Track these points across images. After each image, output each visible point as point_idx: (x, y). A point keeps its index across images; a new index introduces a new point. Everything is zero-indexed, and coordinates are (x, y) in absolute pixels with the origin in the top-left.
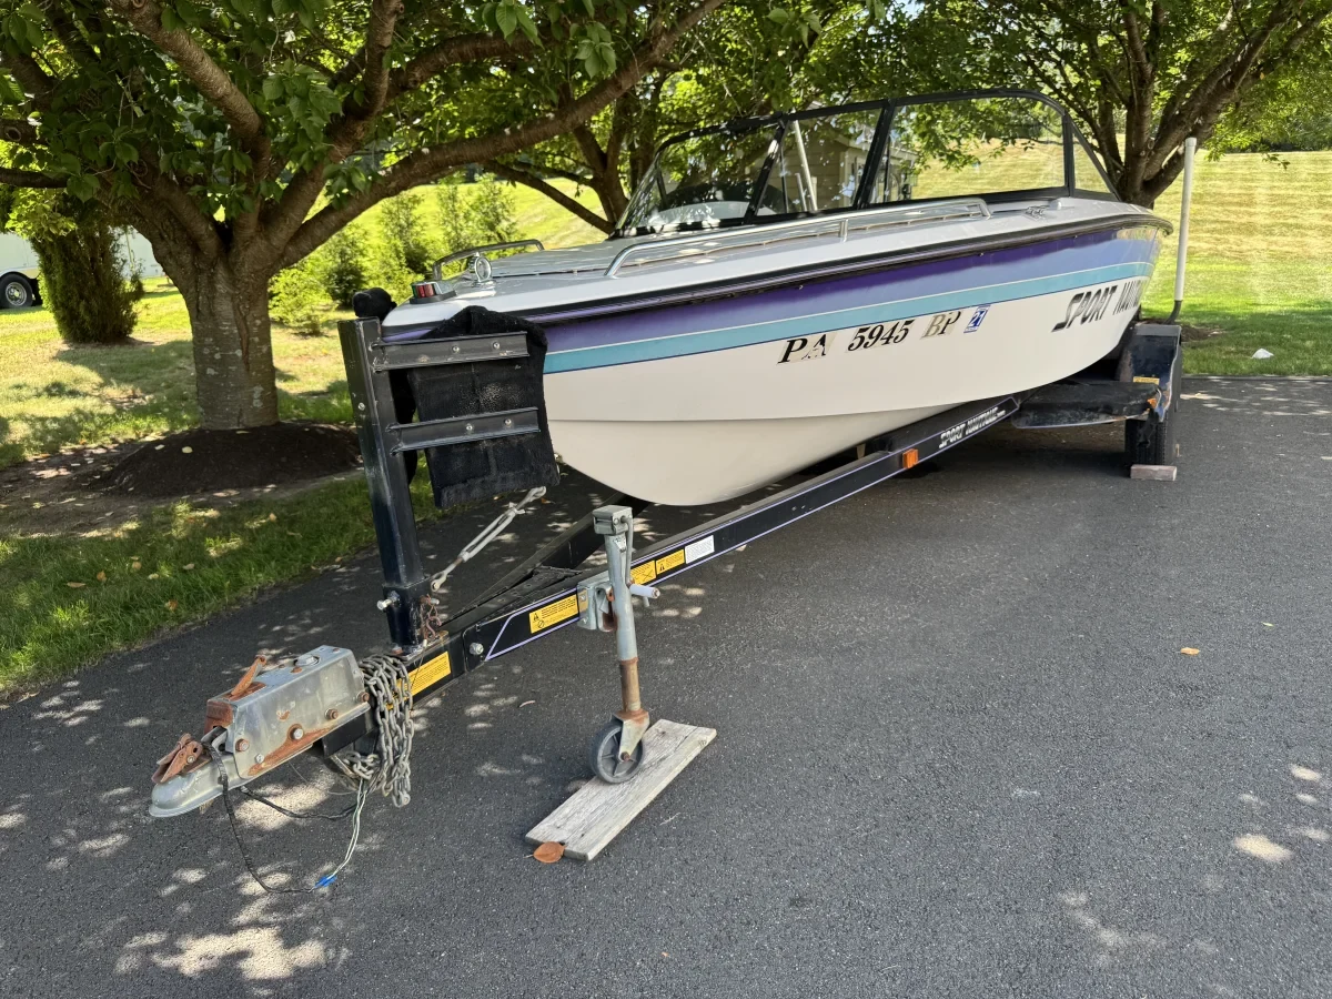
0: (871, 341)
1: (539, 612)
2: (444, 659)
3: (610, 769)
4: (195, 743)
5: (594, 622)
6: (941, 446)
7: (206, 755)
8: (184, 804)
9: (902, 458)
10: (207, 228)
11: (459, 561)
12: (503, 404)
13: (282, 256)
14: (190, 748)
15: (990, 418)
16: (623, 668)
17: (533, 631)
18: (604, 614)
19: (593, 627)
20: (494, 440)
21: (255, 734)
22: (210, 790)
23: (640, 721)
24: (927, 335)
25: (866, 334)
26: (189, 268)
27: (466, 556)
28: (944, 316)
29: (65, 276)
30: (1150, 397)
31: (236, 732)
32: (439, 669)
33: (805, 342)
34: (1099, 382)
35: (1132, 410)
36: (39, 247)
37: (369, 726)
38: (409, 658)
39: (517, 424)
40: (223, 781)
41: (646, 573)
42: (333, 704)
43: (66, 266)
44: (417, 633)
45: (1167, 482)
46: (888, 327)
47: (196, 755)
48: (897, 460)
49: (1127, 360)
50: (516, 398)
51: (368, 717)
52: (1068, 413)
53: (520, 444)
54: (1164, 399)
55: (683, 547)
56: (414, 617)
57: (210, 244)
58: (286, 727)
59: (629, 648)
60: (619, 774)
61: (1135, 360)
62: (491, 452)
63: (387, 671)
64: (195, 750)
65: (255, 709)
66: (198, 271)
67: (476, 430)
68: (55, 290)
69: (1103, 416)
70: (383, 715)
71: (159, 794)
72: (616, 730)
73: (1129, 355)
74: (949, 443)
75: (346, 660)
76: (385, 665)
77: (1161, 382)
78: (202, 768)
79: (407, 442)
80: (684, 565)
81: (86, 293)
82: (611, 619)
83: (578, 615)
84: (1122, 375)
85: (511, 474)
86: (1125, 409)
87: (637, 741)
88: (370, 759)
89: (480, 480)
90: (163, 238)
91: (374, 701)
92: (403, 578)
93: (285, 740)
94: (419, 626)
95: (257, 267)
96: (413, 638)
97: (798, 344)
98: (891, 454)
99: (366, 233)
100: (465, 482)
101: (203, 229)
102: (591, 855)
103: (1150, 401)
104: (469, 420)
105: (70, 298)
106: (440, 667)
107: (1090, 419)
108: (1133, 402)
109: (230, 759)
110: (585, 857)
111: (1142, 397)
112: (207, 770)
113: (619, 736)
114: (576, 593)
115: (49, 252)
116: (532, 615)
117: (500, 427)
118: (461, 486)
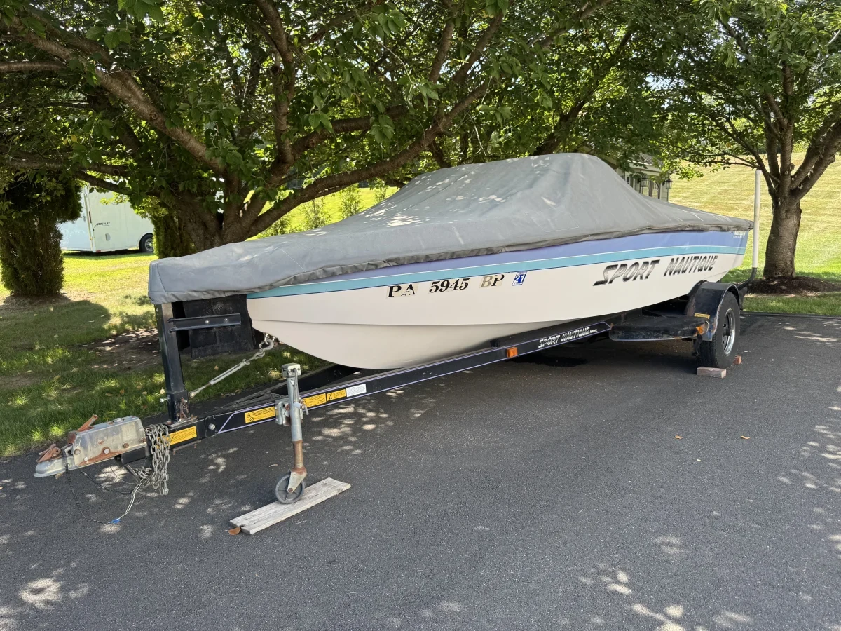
0: (444, 289)
1: (251, 413)
2: (194, 429)
3: (284, 496)
4: (58, 448)
5: (282, 421)
6: (539, 347)
7: (62, 455)
8: (48, 472)
9: (506, 352)
10: (210, 217)
11: (209, 384)
12: (225, 311)
13: (248, 232)
14: (54, 450)
15: (583, 333)
16: (294, 445)
17: (247, 422)
18: (286, 417)
19: (281, 423)
20: (219, 327)
21: (85, 447)
22: (61, 469)
23: (301, 473)
24: (483, 285)
25: (439, 285)
26: (202, 237)
27: (212, 382)
28: (491, 278)
29: (165, 237)
30: (699, 326)
31: (77, 446)
32: (191, 434)
33: (399, 288)
34: (672, 315)
35: (685, 333)
36: (154, 223)
37: (147, 454)
38: (173, 426)
39: (231, 321)
40: (67, 467)
41: (320, 399)
42: (128, 441)
43: (166, 232)
44: (178, 415)
45: (718, 378)
46: (452, 282)
47: (57, 453)
48: (503, 352)
49: (692, 303)
50: (231, 309)
51: (147, 449)
52: (643, 333)
53: (232, 330)
54: (712, 328)
55: (345, 388)
56: (177, 407)
57: (212, 225)
58: (101, 447)
59: (298, 434)
60: (289, 500)
61: (697, 303)
62: (217, 334)
63: (160, 430)
64: (57, 451)
65: (86, 437)
66: (206, 239)
67: (210, 323)
68: (160, 244)
69: (665, 336)
70: (154, 450)
71: (38, 468)
72: (287, 476)
73: (694, 299)
74: (546, 345)
75: (136, 422)
76: (159, 428)
77: (710, 317)
78: (58, 459)
79: (178, 327)
80: (346, 397)
81: (175, 246)
82: (289, 419)
83: (275, 417)
84: (688, 313)
85: (226, 344)
86: (679, 332)
87: (299, 483)
88: (147, 470)
89: (210, 346)
90: (190, 221)
91: (149, 441)
92: (172, 389)
93: (100, 453)
94: (179, 412)
95: (234, 237)
96: (176, 417)
97: (395, 289)
98: (498, 349)
99: (329, 217)
100: (203, 347)
101: (208, 218)
102: (252, 532)
103: (698, 328)
104: (207, 318)
105: (166, 249)
106: (192, 433)
107: (657, 337)
108: (685, 328)
109: (71, 457)
110: (249, 532)
111: (693, 326)
112: (61, 460)
113: (288, 479)
114: (274, 405)
115: (159, 224)
116: (246, 414)
117: (223, 322)
118: (201, 348)
